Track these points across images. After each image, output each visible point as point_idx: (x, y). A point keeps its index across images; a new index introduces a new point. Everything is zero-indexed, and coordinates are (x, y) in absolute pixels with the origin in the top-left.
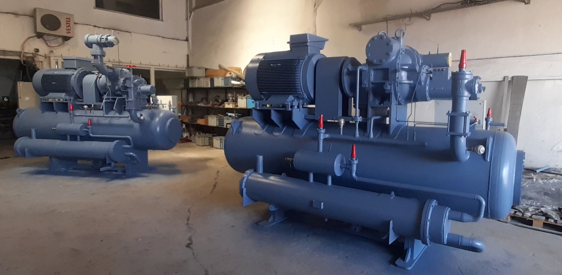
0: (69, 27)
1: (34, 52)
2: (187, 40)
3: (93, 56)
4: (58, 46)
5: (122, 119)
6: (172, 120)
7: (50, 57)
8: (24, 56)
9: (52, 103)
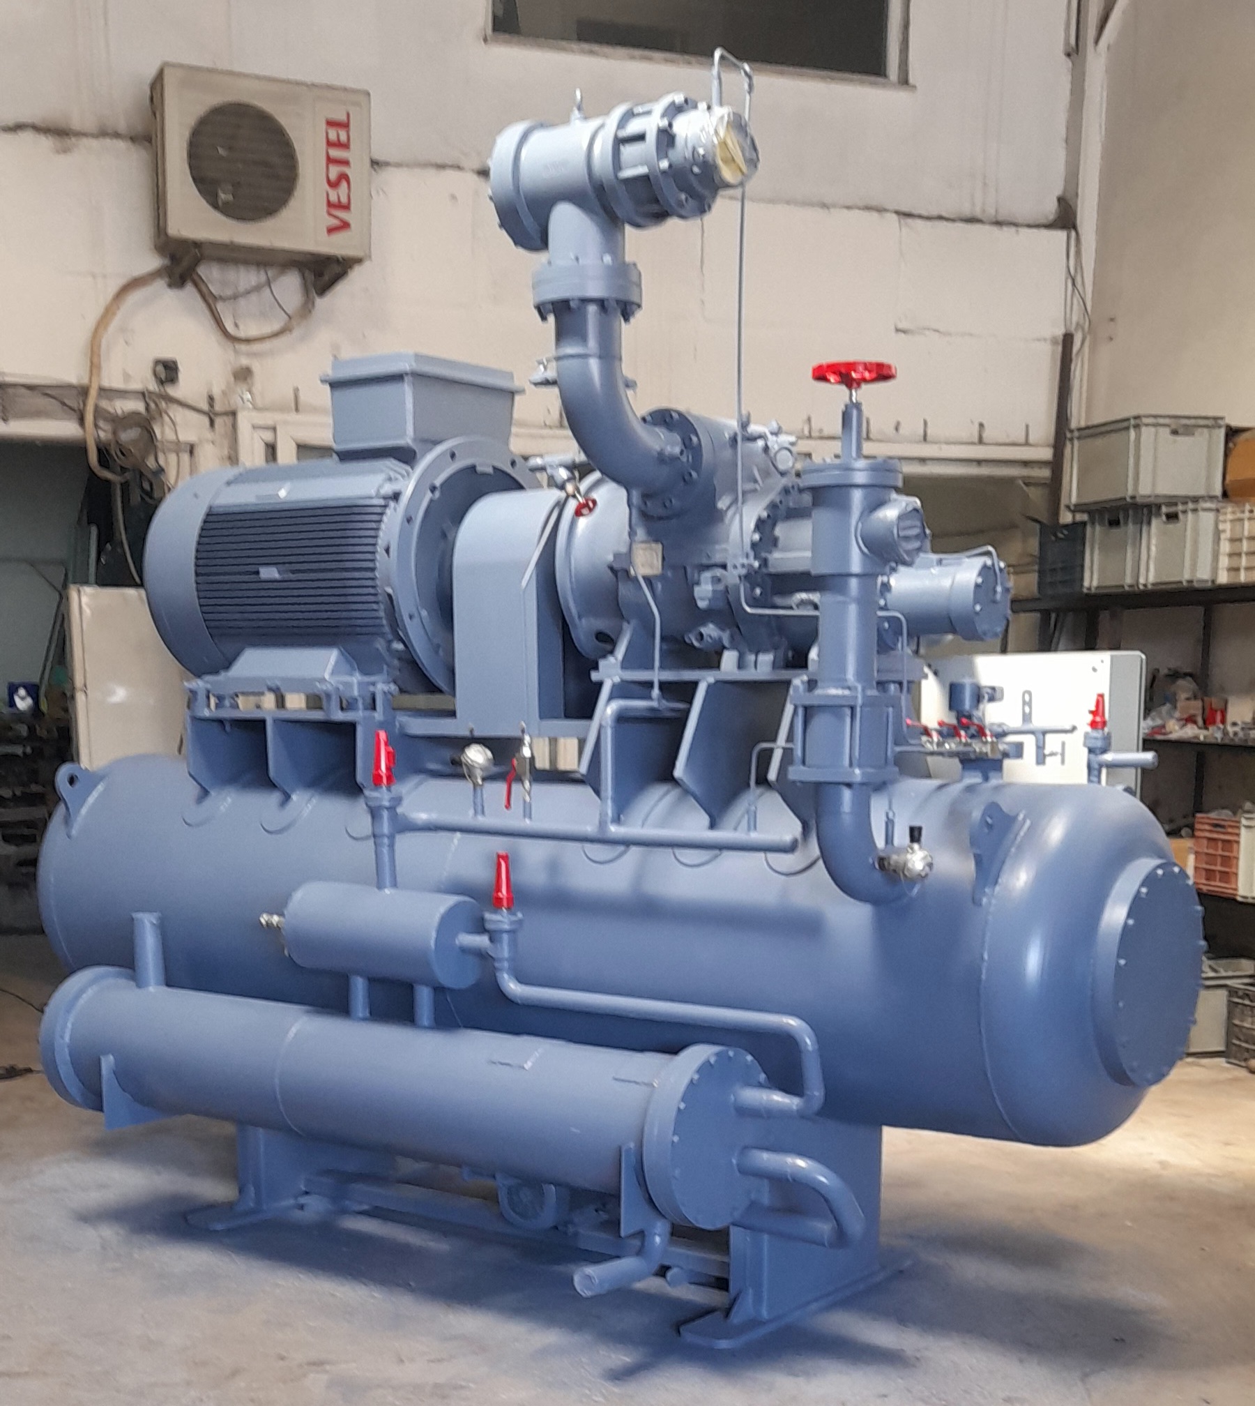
0: (344, 184)
1: (153, 386)
2: (1065, 219)
3: (551, 319)
4: (276, 335)
5: (731, 860)
6: (1149, 880)
7: (233, 414)
8: (98, 412)
9: (256, 726)
